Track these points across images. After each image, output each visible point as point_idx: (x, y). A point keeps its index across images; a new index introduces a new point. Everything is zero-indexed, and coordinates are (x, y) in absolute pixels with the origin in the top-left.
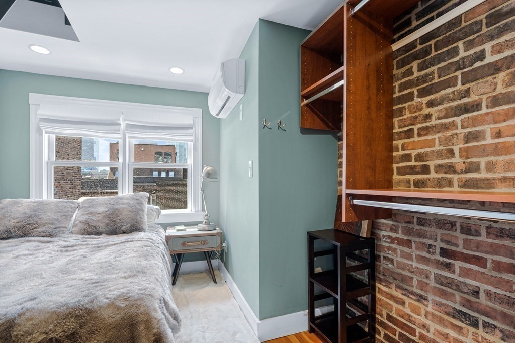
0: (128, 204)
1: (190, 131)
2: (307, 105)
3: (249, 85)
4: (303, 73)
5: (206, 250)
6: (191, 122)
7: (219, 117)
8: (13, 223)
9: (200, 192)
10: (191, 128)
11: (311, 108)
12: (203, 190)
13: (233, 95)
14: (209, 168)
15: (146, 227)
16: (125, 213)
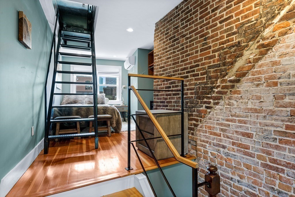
0: (100, 96)
1: (118, 74)
2: (150, 69)
3: (136, 63)
4: (149, 61)
5: (123, 111)
6: (118, 71)
7: (128, 69)
8: (72, 100)
9: (121, 94)
10: (118, 73)
11: (151, 70)
12: (122, 94)
13: (132, 65)
14: (124, 86)
15: (106, 103)
16: (100, 99)
